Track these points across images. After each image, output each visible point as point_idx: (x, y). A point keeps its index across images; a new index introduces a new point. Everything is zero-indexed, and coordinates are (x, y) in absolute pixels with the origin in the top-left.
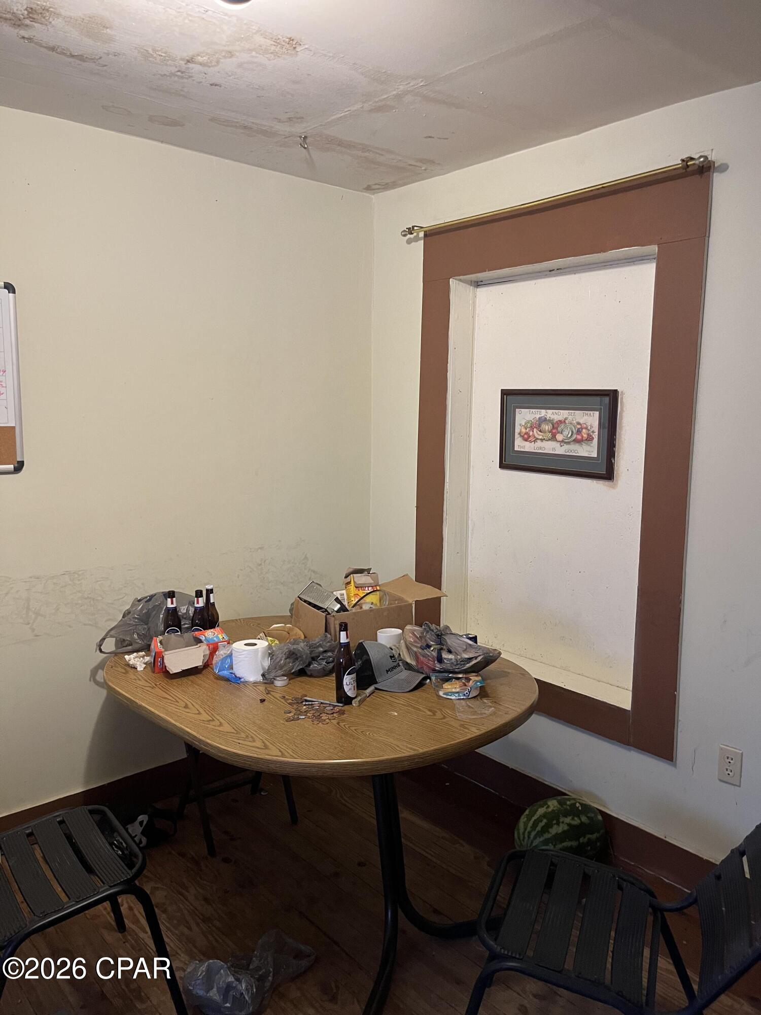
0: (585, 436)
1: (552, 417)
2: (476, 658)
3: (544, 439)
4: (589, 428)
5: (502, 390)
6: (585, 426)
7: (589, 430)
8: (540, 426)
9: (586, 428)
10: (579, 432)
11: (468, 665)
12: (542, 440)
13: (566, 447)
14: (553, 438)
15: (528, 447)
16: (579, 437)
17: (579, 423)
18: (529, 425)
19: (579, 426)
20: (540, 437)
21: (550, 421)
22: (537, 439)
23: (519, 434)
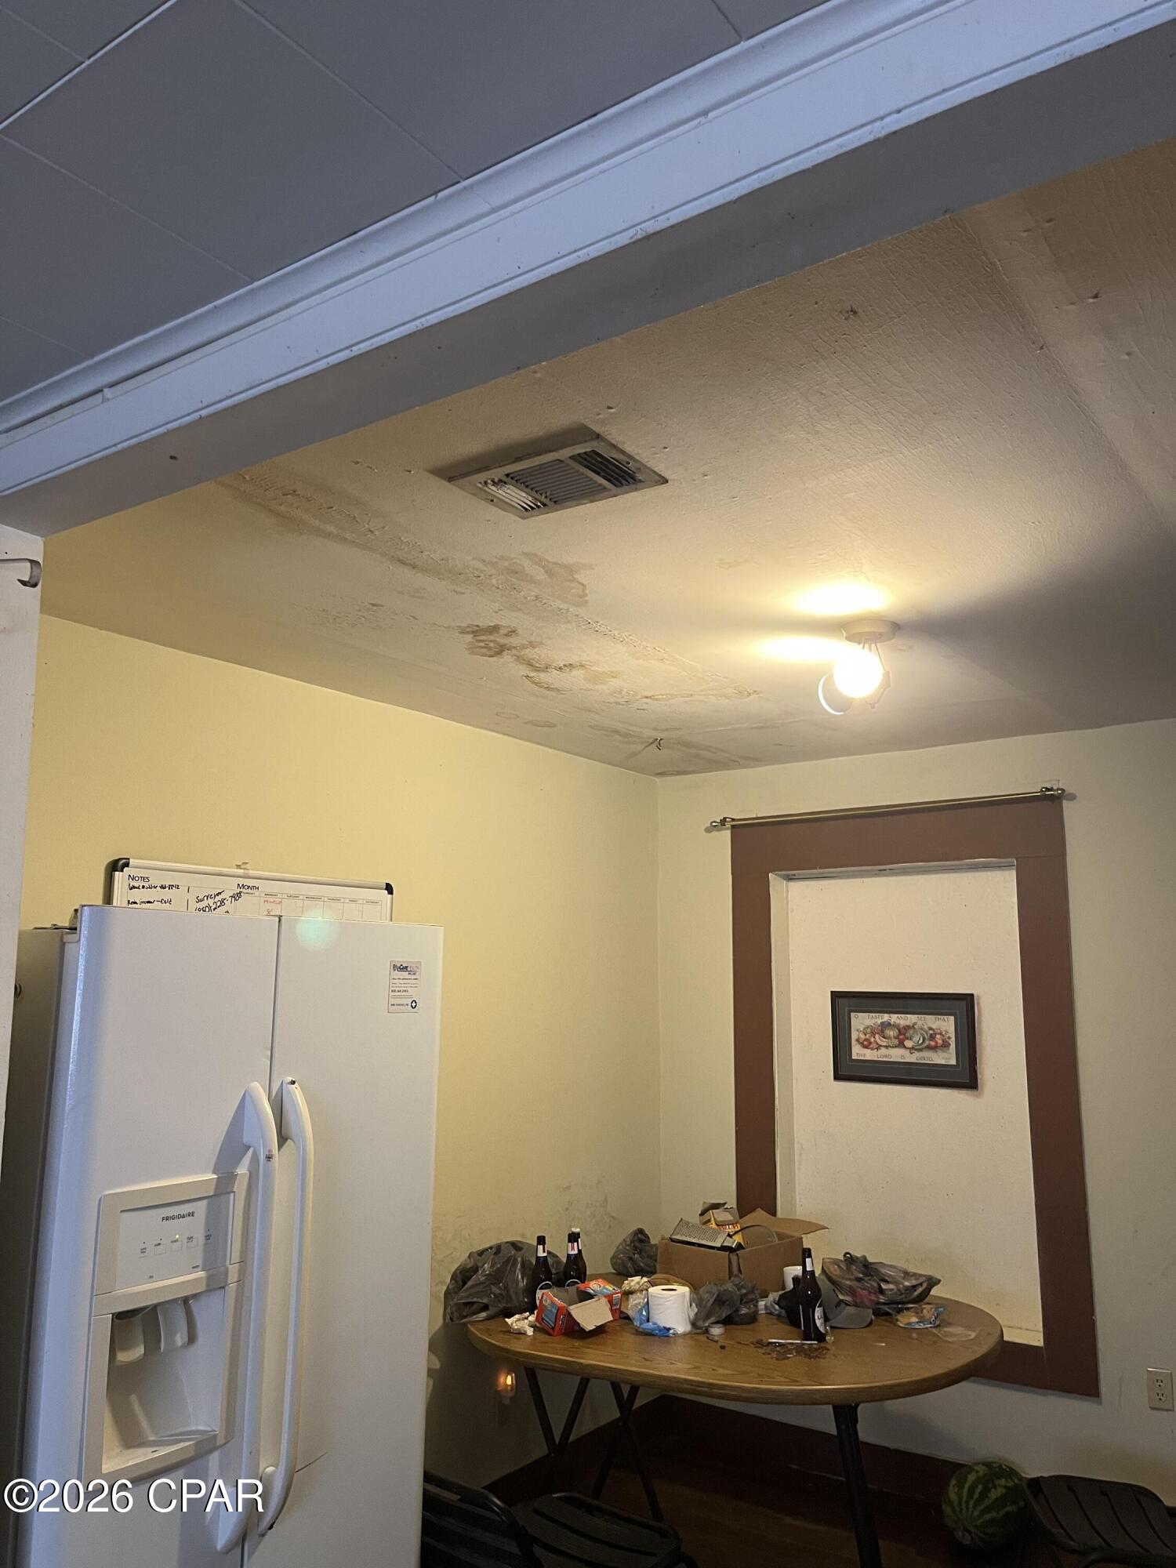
0: (940, 1042)
1: (898, 1021)
2: (921, 1284)
3: (889, 1046)
4: (944, 1033)
5: (832, 992)
6: (939, 1031)
7: (943, 1036)
8: (882, 1031)
9: (941, 1034)
10: (932, 1037)
11: (916, 1293)
12: (887, 1047)
13: (917, 1054)
14: (901, 1045)
15: (869, 1055)
16: (933, 1043)
17: (931, 1029)
18: (869, 1030)
19: (931, 1032)
20: (885, 1044)
21: (895, 1026)
22: (881, 1046)
23: (858, 1040)
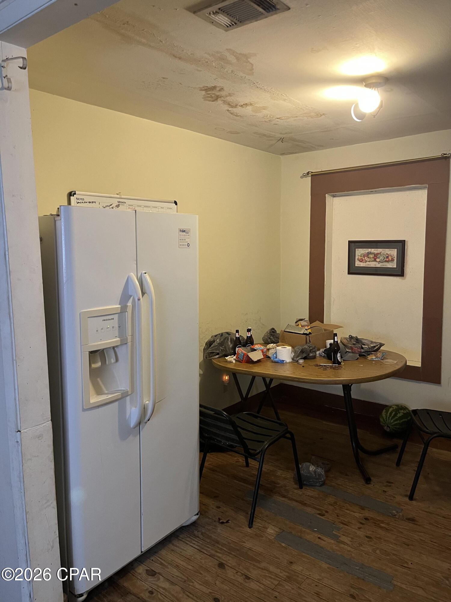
0: (390, 259)
1: (374, 252)
2: (377, 346)
3: (370, 261)
4: (392, 256)
5: (349, 241)
6: (390, 255)
7: (392, 257)
8: (368, 255)
9: (391, 256)
10: (387, 257)
11: (375, 349)
12: (369, 261)
13: (381, 264)
14: (375, 260)
15: (362, 265)
16: (387, 260)
17: (387, 254)
18: (363, 255)
19: (387, 255)
20: (368, 260)
21: (373, 253)
22: (367, 261)
23: (358, 259)
